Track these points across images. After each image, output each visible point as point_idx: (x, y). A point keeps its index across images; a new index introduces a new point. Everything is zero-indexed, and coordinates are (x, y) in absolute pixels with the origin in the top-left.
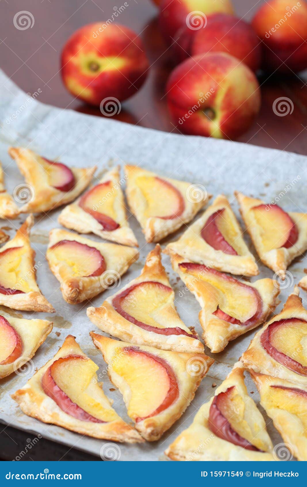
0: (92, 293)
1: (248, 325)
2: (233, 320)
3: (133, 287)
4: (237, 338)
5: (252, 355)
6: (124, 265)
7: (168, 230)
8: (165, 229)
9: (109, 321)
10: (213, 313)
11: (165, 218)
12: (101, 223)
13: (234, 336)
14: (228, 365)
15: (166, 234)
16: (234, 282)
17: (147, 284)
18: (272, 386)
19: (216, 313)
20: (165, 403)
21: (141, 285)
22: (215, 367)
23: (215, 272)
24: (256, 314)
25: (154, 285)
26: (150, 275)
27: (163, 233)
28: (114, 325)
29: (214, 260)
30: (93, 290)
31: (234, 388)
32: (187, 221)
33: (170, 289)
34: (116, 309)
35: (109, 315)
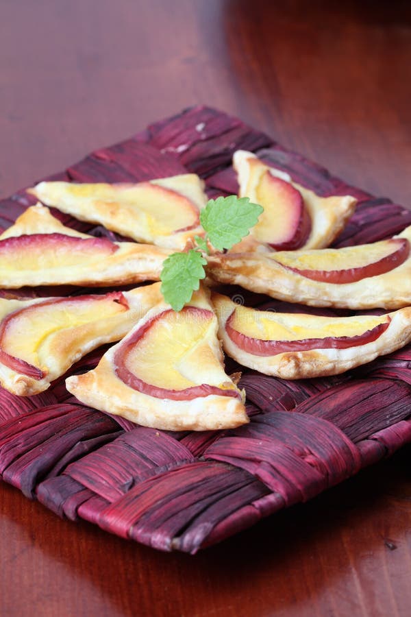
28: (109, 398)
33: (210, 312)
34: (117, 367)
35: (100, 385)
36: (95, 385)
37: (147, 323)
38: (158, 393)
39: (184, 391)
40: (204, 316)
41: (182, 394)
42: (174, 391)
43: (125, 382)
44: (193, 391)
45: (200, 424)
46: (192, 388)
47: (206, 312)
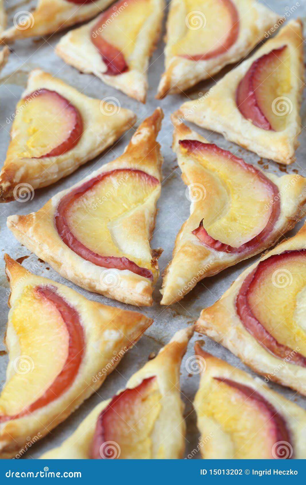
0: (43, 181)
1: (243, 253)
2: (217, 245)
3: (102, 175)
4: (215, 276)
5: (213, 316)
6: (107, 136)
7: (196, 77)
8: (191, 76)
9: (34, 238)
10: (193, 232)
11: (195, 58)
12: (106, 61)
13: (212, 271)
14: (189, 320)
15: (193, 83)
16: (253, 173)
17: (122, 173)
18: (215, 378)
19: (197, 231)
20: (45, 396)
21: (114, 173)
22: (168, 322)
23: (229, 156)
24: (261, 235)
25: (133, 174)
26: (130, 158)
27: (187, 81)
28: (40, 244)
29: (239, 133)
30: (46, 177)
31: (155, 379)
32: (233, 60)
33: (157, 180)
34: (58, 215)
35: (36, 230)
36: (31, 229)
37: (99, 176)
38: (84, 252)
39: (106, 258)
40: (150, 182)
41: (103, 260)
42: (97, 255)
43: (59, 232)
44: (113, 260)
45: (110, 293)
46: (113, 258)
47: (153, 180)
